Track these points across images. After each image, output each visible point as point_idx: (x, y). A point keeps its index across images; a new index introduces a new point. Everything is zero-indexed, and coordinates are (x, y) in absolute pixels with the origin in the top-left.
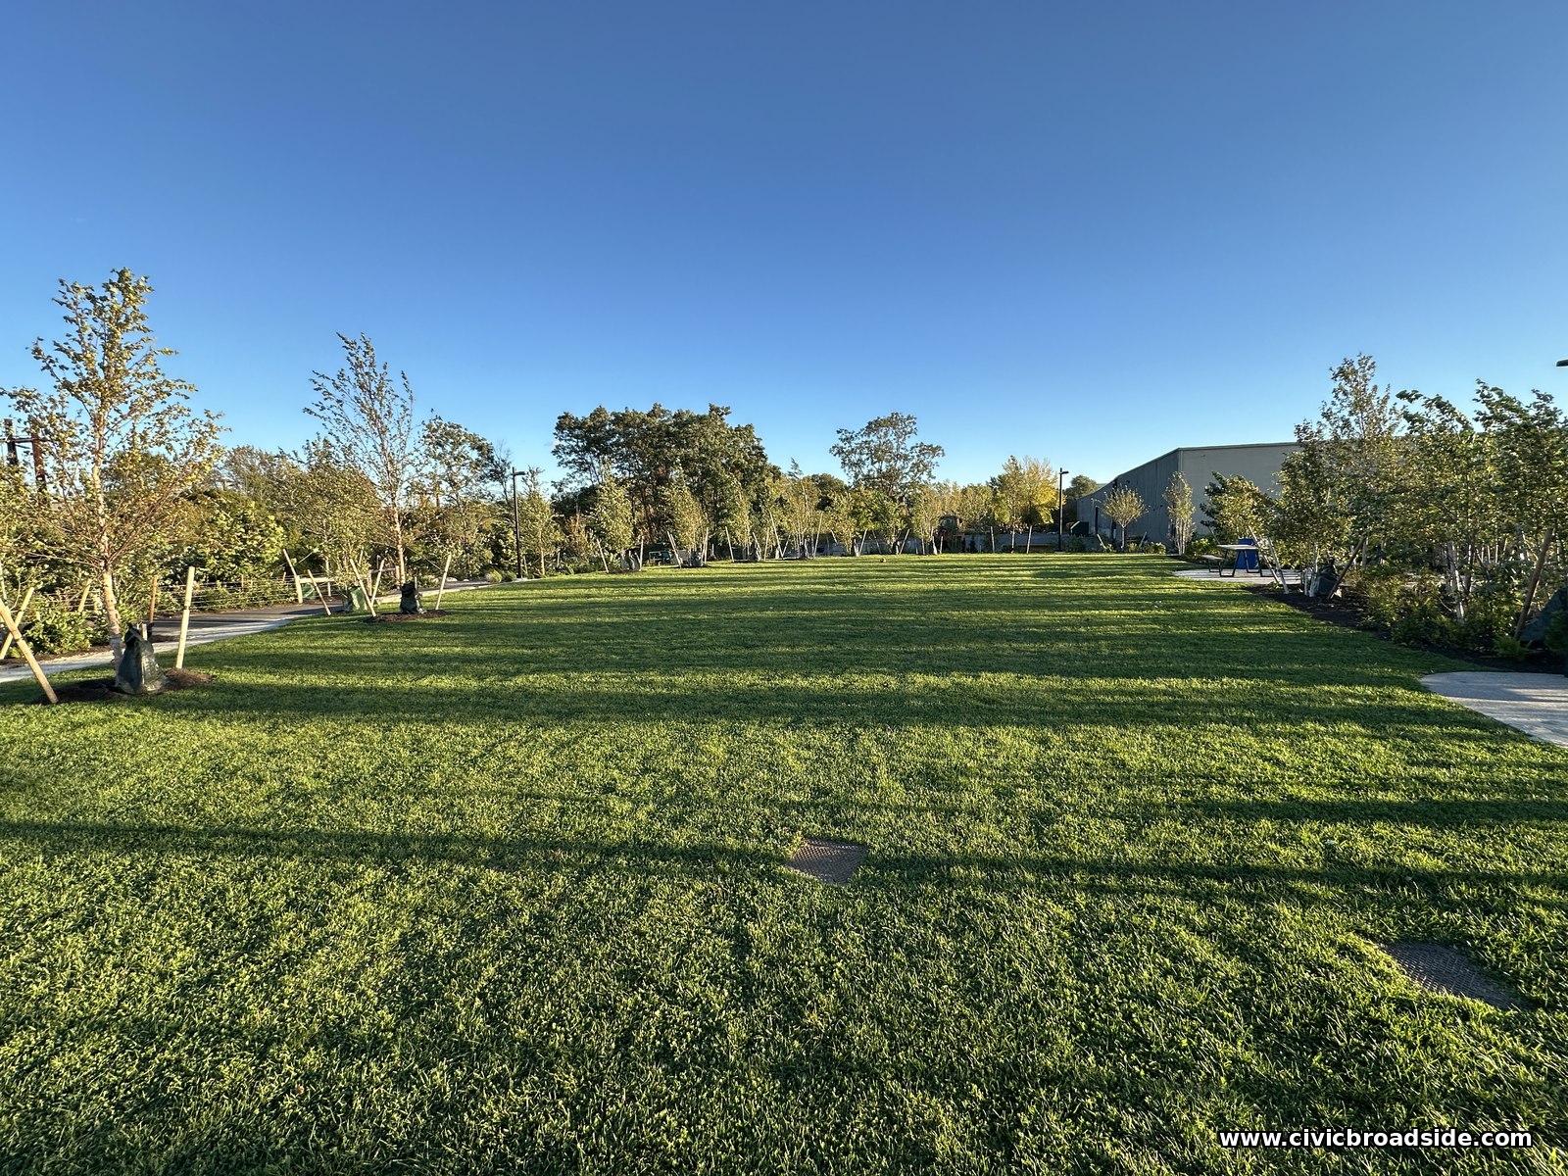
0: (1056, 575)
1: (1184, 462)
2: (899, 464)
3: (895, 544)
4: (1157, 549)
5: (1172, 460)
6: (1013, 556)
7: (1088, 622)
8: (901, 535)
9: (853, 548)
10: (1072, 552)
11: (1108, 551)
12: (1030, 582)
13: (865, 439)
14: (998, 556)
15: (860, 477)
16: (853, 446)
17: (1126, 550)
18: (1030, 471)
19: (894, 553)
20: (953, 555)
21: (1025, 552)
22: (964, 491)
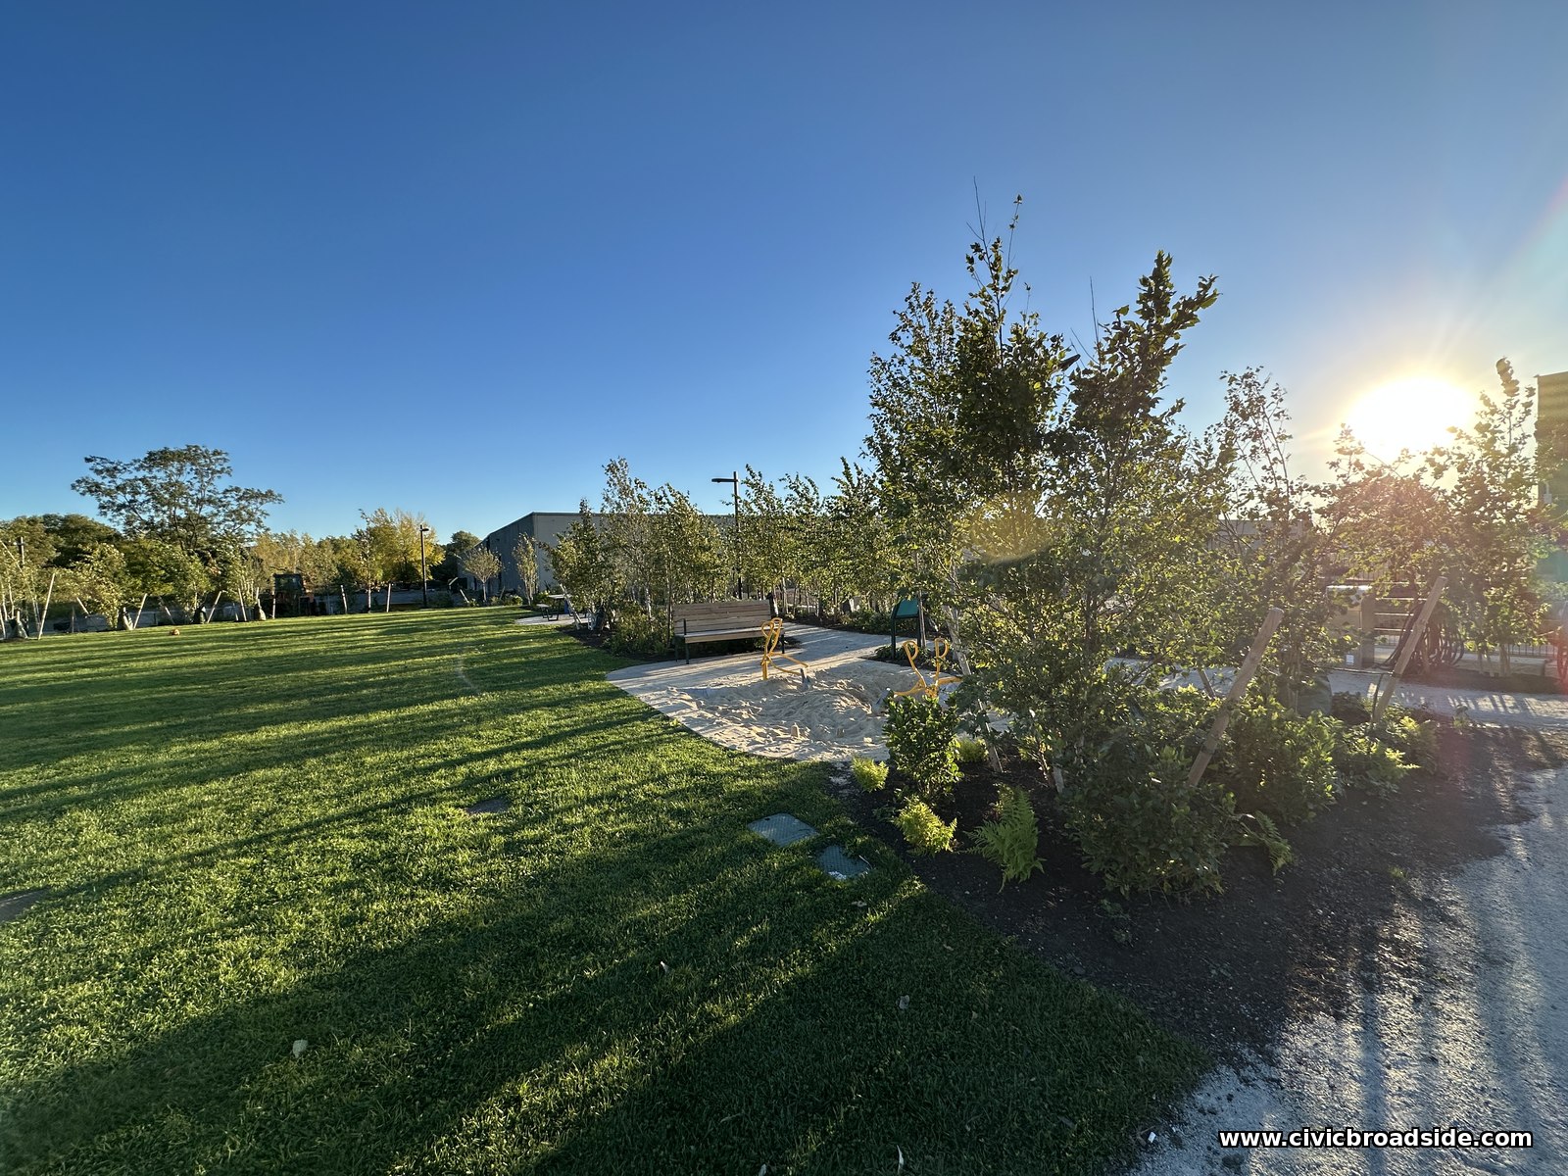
0: (402, 631)
1: (538, 526)
2: (206, 510)
3: (199, 610)
4: (514, 601)
5: (527, 524)
6: (370, 615)
7: (406, 669)
8: (208, 600)
9: (121, 620)
10: (435, 608)
11: (472, 606)
12: (372, 640)
13: (141, 474)
14: (349, 616)
15: (137, 523)
16: (119, 482)
17: (489, 603)
18: (403, 525)
19: (197, 620)
20: (289, 620)
21: (384, 611)
22: (320, 545)
